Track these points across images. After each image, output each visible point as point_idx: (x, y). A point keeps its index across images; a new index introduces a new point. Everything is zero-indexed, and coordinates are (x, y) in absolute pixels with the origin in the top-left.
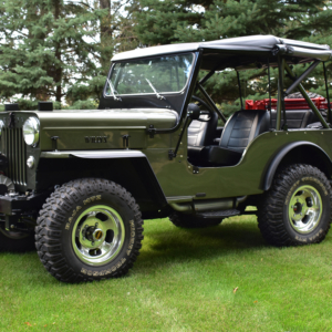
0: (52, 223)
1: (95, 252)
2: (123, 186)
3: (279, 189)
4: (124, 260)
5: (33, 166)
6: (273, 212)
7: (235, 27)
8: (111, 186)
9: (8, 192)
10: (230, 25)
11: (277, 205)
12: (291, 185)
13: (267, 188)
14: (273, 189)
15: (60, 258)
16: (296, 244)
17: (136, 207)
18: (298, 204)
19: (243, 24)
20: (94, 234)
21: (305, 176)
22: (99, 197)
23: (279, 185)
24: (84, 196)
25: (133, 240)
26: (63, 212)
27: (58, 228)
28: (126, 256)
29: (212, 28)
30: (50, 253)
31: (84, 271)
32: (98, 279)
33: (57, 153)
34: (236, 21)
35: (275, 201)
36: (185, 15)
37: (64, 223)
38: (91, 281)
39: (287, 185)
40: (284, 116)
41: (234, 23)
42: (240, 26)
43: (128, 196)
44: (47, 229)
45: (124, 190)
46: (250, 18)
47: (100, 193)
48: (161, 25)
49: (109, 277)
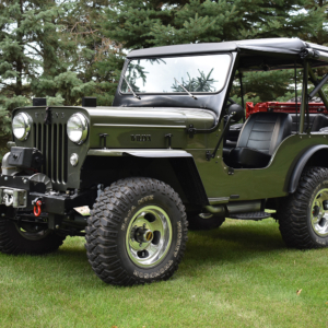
0: (109, 224)
1: (143, 254)
2: (172, 186)
3: (303, 191)
4: (171, 262)
5: (77, 164)
6: (297, 214)
7: (213, 28)
8: (162, 186)
9: (48, 191)
10: (208, 25)
11: (301, 208)
12: (314, 188)
13: (293, 191)
14: (298, 192)
15: (116, 259)
16: (316, 246)
17: (183, 208)
18: (316, 207)
19: (220, 25)
20: (145, 235)
21: (325, 179)
22: (151, 197)
23: (303, 188)
24: (138, 196)
25: (179, 242)
26: (120, 212)
27: (115, 229)
28: (173, 258)
29: (191, 27)
30: (105, 254)
31: (136, 273)
32: (149, 281)
33: (106, 151)
34: (214, 21)
35: (300, 204)
36: (158, 13)
37: (120, 224)
38: (143, 284)
39: (310, 188)
40: (307, 119)
41: (212, 24)
42: (218, 27)
43: (176, 196)
44: (102, 229)
45: (173, 191)
46: (227, 20)
47: (153, 193)
48: (133, 22)
49: (158, 279)
